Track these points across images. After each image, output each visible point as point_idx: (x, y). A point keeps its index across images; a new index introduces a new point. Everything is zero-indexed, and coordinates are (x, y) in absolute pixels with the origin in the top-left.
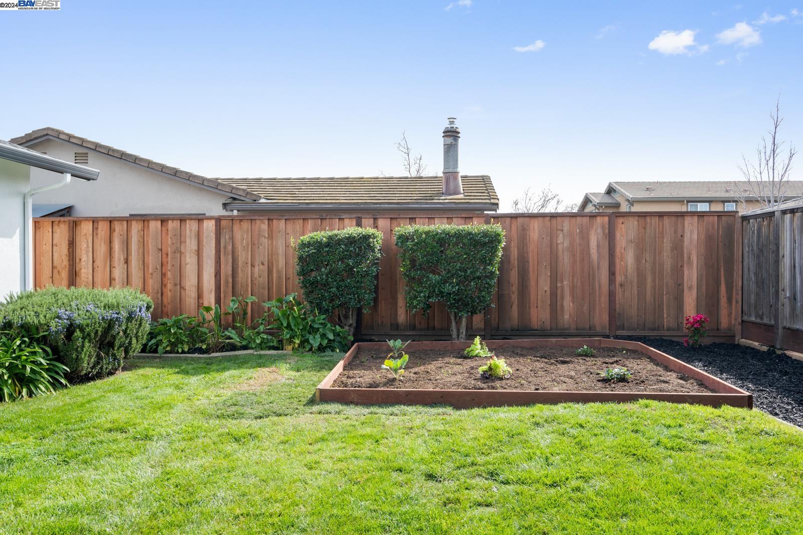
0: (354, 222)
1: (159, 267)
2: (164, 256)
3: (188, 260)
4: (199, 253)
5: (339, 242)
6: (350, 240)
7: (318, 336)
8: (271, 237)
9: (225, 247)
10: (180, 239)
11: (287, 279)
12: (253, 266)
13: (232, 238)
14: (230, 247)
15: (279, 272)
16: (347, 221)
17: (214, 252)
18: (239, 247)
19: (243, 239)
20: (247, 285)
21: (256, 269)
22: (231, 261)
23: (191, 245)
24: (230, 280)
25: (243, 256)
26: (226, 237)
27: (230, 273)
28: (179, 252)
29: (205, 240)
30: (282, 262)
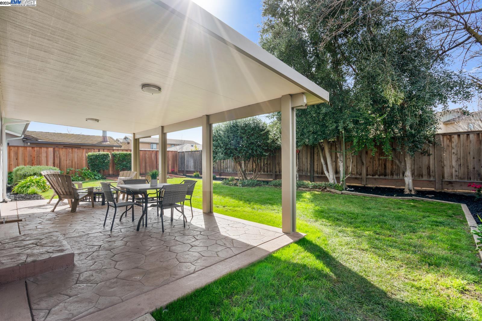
0: (98, 150)
1: (31, 161)
2: (33, 158)
3: (43, 159)
4: (47, 157)
5: (101, 155)
6: (104, 155)
7: (97, 176)
8: (72, 153)
9: (57, 156)
10: (39, 153)
11: (78, 164)
12: (66, 161)
13: (59, 153)
14: (59, 156)
15: (75, 163)
16: (96, 150)
17: (52, 157)
18: (62, 156)
19: (63, 154)
20: (64, 166)
21: (68, 162)
22: (59, 159)
23: (44, 155)
24: (59, 165)
25: (63, 158)
26: (57, 153)
27: (59, 162)
28: (38, 156)
29: (49, 154)
30: (76, 160)
